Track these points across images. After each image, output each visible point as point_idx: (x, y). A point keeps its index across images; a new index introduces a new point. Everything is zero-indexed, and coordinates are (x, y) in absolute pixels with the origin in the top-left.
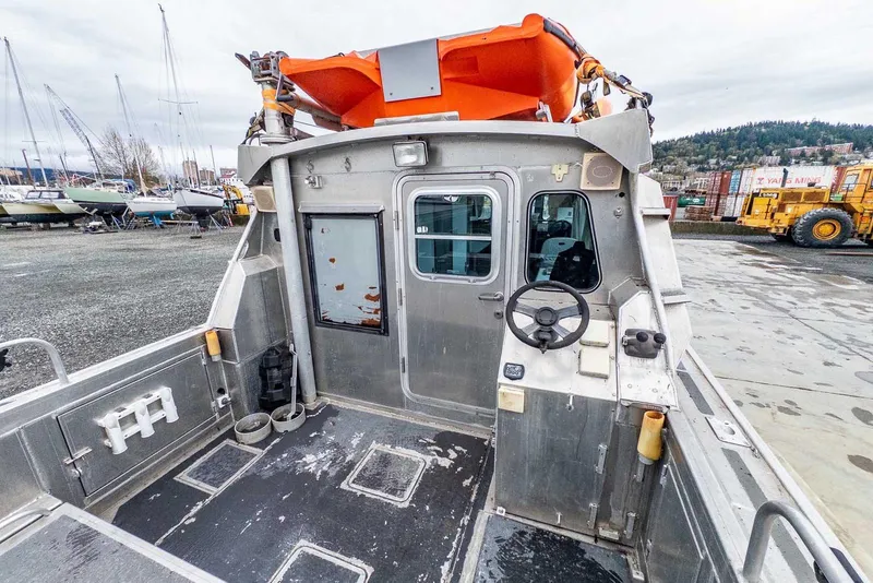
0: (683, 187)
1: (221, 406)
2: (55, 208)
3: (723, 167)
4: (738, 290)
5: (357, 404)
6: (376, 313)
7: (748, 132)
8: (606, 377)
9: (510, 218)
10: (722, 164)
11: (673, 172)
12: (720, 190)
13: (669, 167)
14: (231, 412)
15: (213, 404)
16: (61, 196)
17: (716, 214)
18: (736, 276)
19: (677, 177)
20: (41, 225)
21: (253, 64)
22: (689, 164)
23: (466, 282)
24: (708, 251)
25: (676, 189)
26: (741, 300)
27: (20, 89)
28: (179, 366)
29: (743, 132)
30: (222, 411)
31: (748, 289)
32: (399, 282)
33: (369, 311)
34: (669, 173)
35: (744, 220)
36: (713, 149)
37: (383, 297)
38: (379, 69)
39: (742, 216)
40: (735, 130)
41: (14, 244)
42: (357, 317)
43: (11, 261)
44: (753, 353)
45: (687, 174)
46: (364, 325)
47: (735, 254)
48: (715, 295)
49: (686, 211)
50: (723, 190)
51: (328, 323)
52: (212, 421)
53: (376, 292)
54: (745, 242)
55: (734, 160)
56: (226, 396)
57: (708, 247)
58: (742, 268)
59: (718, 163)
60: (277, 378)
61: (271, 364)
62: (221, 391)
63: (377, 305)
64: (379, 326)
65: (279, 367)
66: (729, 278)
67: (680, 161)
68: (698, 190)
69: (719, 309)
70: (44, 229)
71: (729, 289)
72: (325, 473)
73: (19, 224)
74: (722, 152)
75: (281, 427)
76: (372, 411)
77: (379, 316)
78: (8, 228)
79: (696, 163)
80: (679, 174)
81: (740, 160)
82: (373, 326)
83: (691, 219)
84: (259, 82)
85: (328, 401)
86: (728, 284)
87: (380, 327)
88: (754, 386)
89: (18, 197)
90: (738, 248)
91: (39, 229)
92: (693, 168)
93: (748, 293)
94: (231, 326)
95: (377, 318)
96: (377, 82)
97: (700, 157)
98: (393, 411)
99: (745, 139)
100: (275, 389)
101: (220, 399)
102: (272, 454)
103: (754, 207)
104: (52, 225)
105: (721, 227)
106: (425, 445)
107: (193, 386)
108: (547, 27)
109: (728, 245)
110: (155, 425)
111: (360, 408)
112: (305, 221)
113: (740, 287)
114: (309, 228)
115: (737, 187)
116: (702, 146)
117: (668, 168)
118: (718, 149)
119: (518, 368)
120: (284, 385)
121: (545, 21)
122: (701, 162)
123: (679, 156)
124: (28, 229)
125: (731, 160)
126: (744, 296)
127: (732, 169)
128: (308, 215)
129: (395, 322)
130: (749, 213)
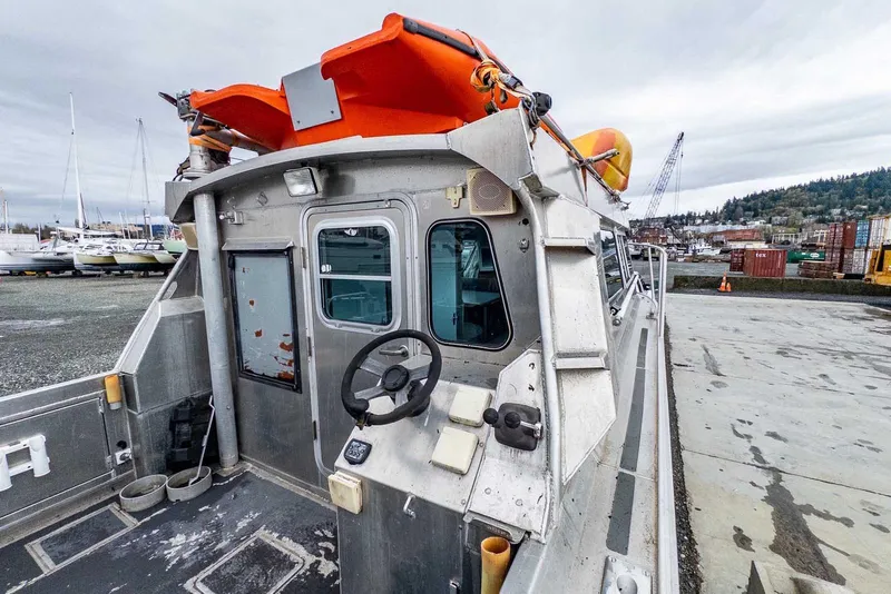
0: (800, 241)
1: (119, 462)
2: (153, 258)
3: (850, 218)
4: (863, 364)
5: (275, 474)
6: (290, 365)
7: (880, 179)
8: (462, 474)
9: (408, 255)
10: (848, 214)
11: (786, 224)
12: (844, 243)
13: (779, 218)
14: (134, 470)
15: (108, 459)
16: (161, 248)
17: (840, 271)
18: (861, 346)
19: (790, 229)
20: (142, 273)
21: (179, 102)
22: (805, 214)
23: (369, 332)
24: (825, 314)
25: (788, 243)
26: (866, 376)
27: (144, 159)
28: (66, 412)
29: (874, 178)
30: (119, 469)
31: (877, 363)
32: (308, 330)
33: (284, 362)
34: (780, 225)
35: (874, 278)
36: (836, 198)
37: (295, 347)
38: (285, 98)
39: (871, 272)
40: (863, 176)
41: (114, 289)
42: (274, 369)
43: (104, 304)
44: (877, 450)
45: (803, 225)
46: (280, 378)
47: (863, 319)
48: (829, 368)
49: (800, 266)
50: (847, 242)
51: (249, 374)
52: (104, 479)
53: (289, 341)
54: (880, 305)
55: (865, 210)
56: (128, 451)
57: (826, 309)
58: (873, 336)
59: (842, 213)
60: (186, 434)
61: (180, 418)
62: (123, 445)
63: (290, 356)
64: (292, 381)
65: (189, 421)
66: (851, 348)
67: (793, 211)
68: (818, 244)
69: (831, 387)
70: (143, 277)
71: (850, 362)
72: (182, 562)
73: (126, 272)
74: (848, 200)
75: (177, 495)
76: (286, 485)
77: (292, 369)
78: (117, 275)
79: (813, 213)
80: (793, 225)
81: (873, 209)
82: (286, 380)
83: (807, 276)
84: (185, 119)
85: (249, 467)
86: (848, 355)
87: (294, 382)
88: (874, 499)
89: (130, 248)
90: (868, 311)
91: (140, 277)
92: (811, 219)
93: (877, 369)
94: (134, 372)
95: (291, 370)
96: (285, 111)
97: (819, 207)
98: (307, 488)
99: (877, 186)
100: (182, 447)
101: (118, 454)
102: (145, 528)
103: (885, 262)
104: (151, 273)
105: (845, 286)
106: (318, 539)
107: (82, 436)
108: (408, 27)
109: (856, 308)
110: (14, 479)
111: (276, 480)
112: (228, 260)
113: (865, 360)
114: (233, 266)
115: (865, 239)
116: (820, 195)
117: (777, 219)
118: (841, 197)
119: (363, 447)
120: (192, 444)
121: (405, 20)
122: (821, 213)
123: (792, 205)
124: (130, 276)
125: (861, 210)
126: (871, 372)
127: (858, 219)
128: (233, 253)
129: (307, 377)
130: (880, 268)
